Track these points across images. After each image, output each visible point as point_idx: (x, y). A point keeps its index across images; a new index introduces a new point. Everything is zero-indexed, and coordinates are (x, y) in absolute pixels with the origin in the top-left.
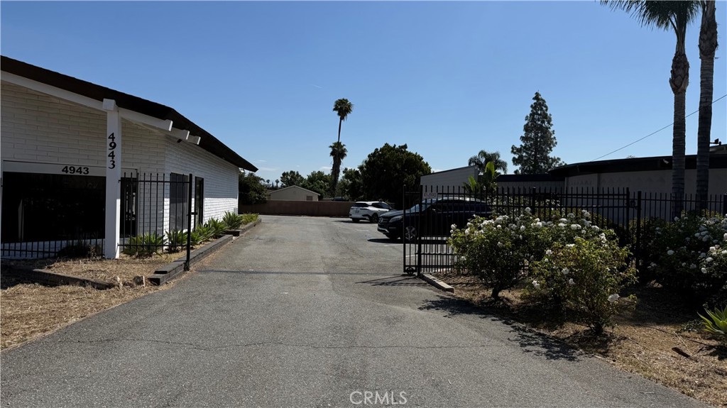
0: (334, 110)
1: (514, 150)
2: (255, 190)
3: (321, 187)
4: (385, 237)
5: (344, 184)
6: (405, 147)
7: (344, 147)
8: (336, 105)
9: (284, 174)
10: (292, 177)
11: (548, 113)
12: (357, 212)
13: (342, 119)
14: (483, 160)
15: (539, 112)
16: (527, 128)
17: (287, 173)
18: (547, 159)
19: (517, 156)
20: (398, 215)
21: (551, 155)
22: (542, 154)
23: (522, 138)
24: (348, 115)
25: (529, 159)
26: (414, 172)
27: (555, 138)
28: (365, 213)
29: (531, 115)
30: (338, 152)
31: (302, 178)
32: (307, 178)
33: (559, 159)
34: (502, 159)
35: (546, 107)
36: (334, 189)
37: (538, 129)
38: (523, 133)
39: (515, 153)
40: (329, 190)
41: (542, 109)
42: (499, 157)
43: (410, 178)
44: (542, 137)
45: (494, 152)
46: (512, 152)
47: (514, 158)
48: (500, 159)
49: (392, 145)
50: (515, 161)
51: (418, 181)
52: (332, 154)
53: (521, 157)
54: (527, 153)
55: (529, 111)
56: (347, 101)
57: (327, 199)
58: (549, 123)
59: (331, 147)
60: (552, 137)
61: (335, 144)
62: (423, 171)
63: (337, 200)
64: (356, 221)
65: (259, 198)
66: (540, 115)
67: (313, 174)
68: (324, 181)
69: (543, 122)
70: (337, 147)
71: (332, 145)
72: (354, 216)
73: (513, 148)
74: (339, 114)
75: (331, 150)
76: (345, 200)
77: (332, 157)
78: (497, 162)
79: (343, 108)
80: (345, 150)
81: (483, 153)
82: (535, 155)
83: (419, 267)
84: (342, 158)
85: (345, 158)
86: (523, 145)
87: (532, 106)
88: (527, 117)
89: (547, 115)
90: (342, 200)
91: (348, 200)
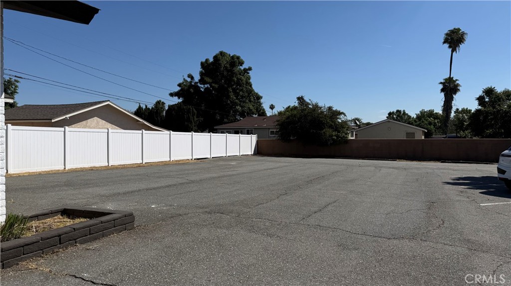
0: (444, 42)
2: (331, 127)
3: (430, 124)
5: (459, 119)
7: (457, 82)
8: (446, 38)
9: (390, 114)
10: (398, 116)
13: (454, 51)
17: (393, 112)
30: (450, 88)
31: (410, 117)
32: (415, 116)
36: (446, 126)
40: (440, 127)
52: (442, 90)
56: (459, 30)
57: (438, 137)
59: (441, 83)
61: (446, 80)
63: (449, 137)
65: (338, 136)
67: (421, 112)
68: (435, 119)
70: (449, 83)
71: (443, 81)
74: (450, 47)
75: (441, 86)
76: (460, 137)
77: (443, 94)
79: (454, 39)
80: (458, 85)
84: (455, 93)
85: (458, 94)
90: (457, 137)
91: (465, 137)
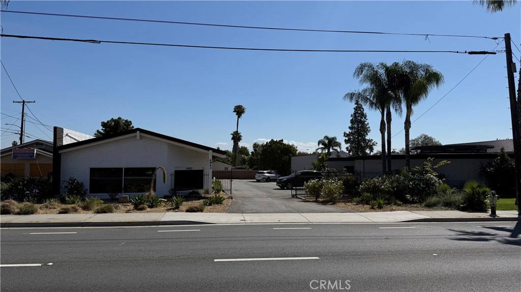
0: (234, 111)
1: (345, 135)
4: (279, 188)
6: (282, 140)
7: (241, 134)
8: (235, 109)
11: (364, 112)
12: (259, 176)
13: (239, 117)
14: (327, 141)
15: (359, 112)
16: (352, 122)
18: (365, 140)
19: (347, 139)
20: (285, 178)
21: (367, 138)
22: (362, 137)
23: (350, 128)
24: (243, 115)
25: (354, 140)
26: (287, 154)
27: (369, 127)
28: (263, 177)
29: (354, 113)
30: (236, 137)
33: (372, 140)
34: (338, 140)
35: (363, 109)
36: (235, 161)
37: (359, 122)
38: (350, 125)
39: (346, 137)
41: (360, 110)
42: (336, 139)
43: (286, 158)
44: (361, 127)
45: (333, 137)
46: (344, 136)
47: (345, 140)
48: (337, 141)
49: (275, 140)
50: (346, 142)
51: (290, 159)
52: (232, 139)
53: (349, 139)
54: (353, 137)
55: (353, 111)
56: (242, 106)
58: (365, 118)
60: (368, 126)
61: (234, 132)
62: (292, 153)
63: (238, 168)
64: (258, 181)
66: (360, 113)
69: (362, 118)
70: (236, 134)
71: (232, 133)
72: (258, 179)
73: (345, 133)
74: (237, 114)
75: (232, 136)
77: (233, 141)
78: (335, 142)
79: (239, 111)
80: (241, 136)
81: (326, 137)
82: (358, 138)
83: (296, 195)
84: (239, 141)
85: (241, 141)
86: (350, 131)
87: (354, 108)
88: (352, 115)
89: (363, 113)
90: (242, 169)
91: (245, 169)
